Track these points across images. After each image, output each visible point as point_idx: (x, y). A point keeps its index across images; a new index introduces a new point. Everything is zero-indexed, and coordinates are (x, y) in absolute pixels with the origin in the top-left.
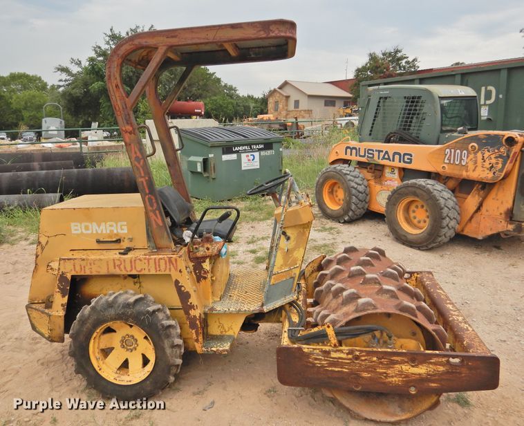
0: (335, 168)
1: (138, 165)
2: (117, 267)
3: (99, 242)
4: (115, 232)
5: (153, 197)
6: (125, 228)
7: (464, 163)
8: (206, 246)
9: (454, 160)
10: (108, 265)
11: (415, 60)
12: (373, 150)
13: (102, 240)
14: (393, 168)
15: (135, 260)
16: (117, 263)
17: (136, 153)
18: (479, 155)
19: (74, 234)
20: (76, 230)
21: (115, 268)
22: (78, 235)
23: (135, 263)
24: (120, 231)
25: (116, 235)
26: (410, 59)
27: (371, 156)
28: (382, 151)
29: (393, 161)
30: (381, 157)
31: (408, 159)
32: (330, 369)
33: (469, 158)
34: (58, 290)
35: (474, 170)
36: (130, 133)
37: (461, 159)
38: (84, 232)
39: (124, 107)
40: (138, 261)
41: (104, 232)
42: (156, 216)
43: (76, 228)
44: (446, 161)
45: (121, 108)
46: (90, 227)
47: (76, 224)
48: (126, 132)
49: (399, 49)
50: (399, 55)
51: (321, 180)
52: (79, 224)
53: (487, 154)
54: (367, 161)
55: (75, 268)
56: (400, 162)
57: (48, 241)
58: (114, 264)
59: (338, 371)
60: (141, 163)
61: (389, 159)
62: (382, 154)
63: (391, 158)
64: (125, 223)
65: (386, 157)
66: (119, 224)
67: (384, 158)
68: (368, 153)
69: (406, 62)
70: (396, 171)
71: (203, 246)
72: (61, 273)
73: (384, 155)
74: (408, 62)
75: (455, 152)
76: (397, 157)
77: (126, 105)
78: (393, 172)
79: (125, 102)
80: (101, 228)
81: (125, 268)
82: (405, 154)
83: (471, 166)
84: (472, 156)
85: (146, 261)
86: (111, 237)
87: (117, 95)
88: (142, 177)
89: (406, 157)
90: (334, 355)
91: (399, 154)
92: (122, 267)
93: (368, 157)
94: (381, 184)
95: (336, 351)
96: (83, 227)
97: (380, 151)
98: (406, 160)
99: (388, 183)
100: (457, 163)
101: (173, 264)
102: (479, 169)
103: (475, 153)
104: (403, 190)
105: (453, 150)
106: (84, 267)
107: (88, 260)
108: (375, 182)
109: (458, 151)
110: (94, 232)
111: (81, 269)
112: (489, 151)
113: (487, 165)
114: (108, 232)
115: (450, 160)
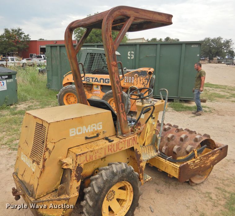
0: (71, 87)
1: (118, 86)
2: (110, 151)
3: (87, 138)
4: (96, 130)
5: (123, 105)
6: (101, 126)
7: (132, 82)
8: (138, 128)
9: (128, 81)
10: (105, 150)
11: (28, 35)
12: (89, 78)
13: (88, 136)
14: (97, 85)
15: (119, 143)
16: (110, 147)
17: (117, 78)
18: (139, 79)
19: (72, 137)
20: (72, 134)
21: (109, 151)
22: (73, 137)
23: (119, 145)
24: (98, 129)
25: (96, 131)
26: (26, 35)
27: (88, 80)
28: (94, 78)
29: (100, 82)
30: (94, 81)
31: (107, 81)
32: (196, 167)
33: (135, 80)
34: (75, 178)
35: (137, 85)
36: (115, 66)
37: (131, 80)
38: (78, 133)
39: (113, 50)
40: (120, 143)
41: (90, 131)
42: (124, 115)
43: (73, 132)
44: (125, 81)
45: (111, 50)
46: (82, 130)
47: (73, 129)
48: (113, 65)
49: (20, 29)
50: (20, 32)
51: (63, 94)
52: (74, 129)
53: (141, 78)
54: (86, 83)
55: (86, 159)
56: (103, 82)
57: (54, 146)
58: (109, 148)
59: (197, 168)
60: (119, 85)
61: (98, 81)
62: (94, 80)
63: (99, 81)
64: (101, 123)
65: (96, 80)
66: (98, 124)
67: (95, 81)
68: (86, 79)
69: (24, 36)
70: (99, 87)
71: (137, 128)
72: (77, 165)
73: (95, 80)
74: (25, 36)
75: (129, 78)
76: (102, 81)
77: (114, 49)
78: (97, 88)
79: (114, 47)
80: (88, 129)
81: (114, 150)
82: (106, 79)
83: (135, 83)
84: (136, 79)
85: (124, 142)
86: (93, 133)
87: (110, 42)
88: (119, 93)
89: (107, 80)
90: (196, 162)
91: (103, 79)
92: (112, 150)
93: (86, 81)
94: (92, 93)
95: (196, 160)
96: (77, 131)
97: (93, 78)
98: (106, 82)
99: (95, 92)
100: (130, 82)
101: (135, 141)
102: (139, 84)
103: (137, 78)
104: (110, 95)
105: (128, 77)
106: (92, 156)
107: (94, 150)
108: (88, 93)
109: (130, 77)
110: (84, 132)
111: (90, 158)
112: (142, 77)
113: (142, 82)
114: (92, 130)
115: (127, 81)
